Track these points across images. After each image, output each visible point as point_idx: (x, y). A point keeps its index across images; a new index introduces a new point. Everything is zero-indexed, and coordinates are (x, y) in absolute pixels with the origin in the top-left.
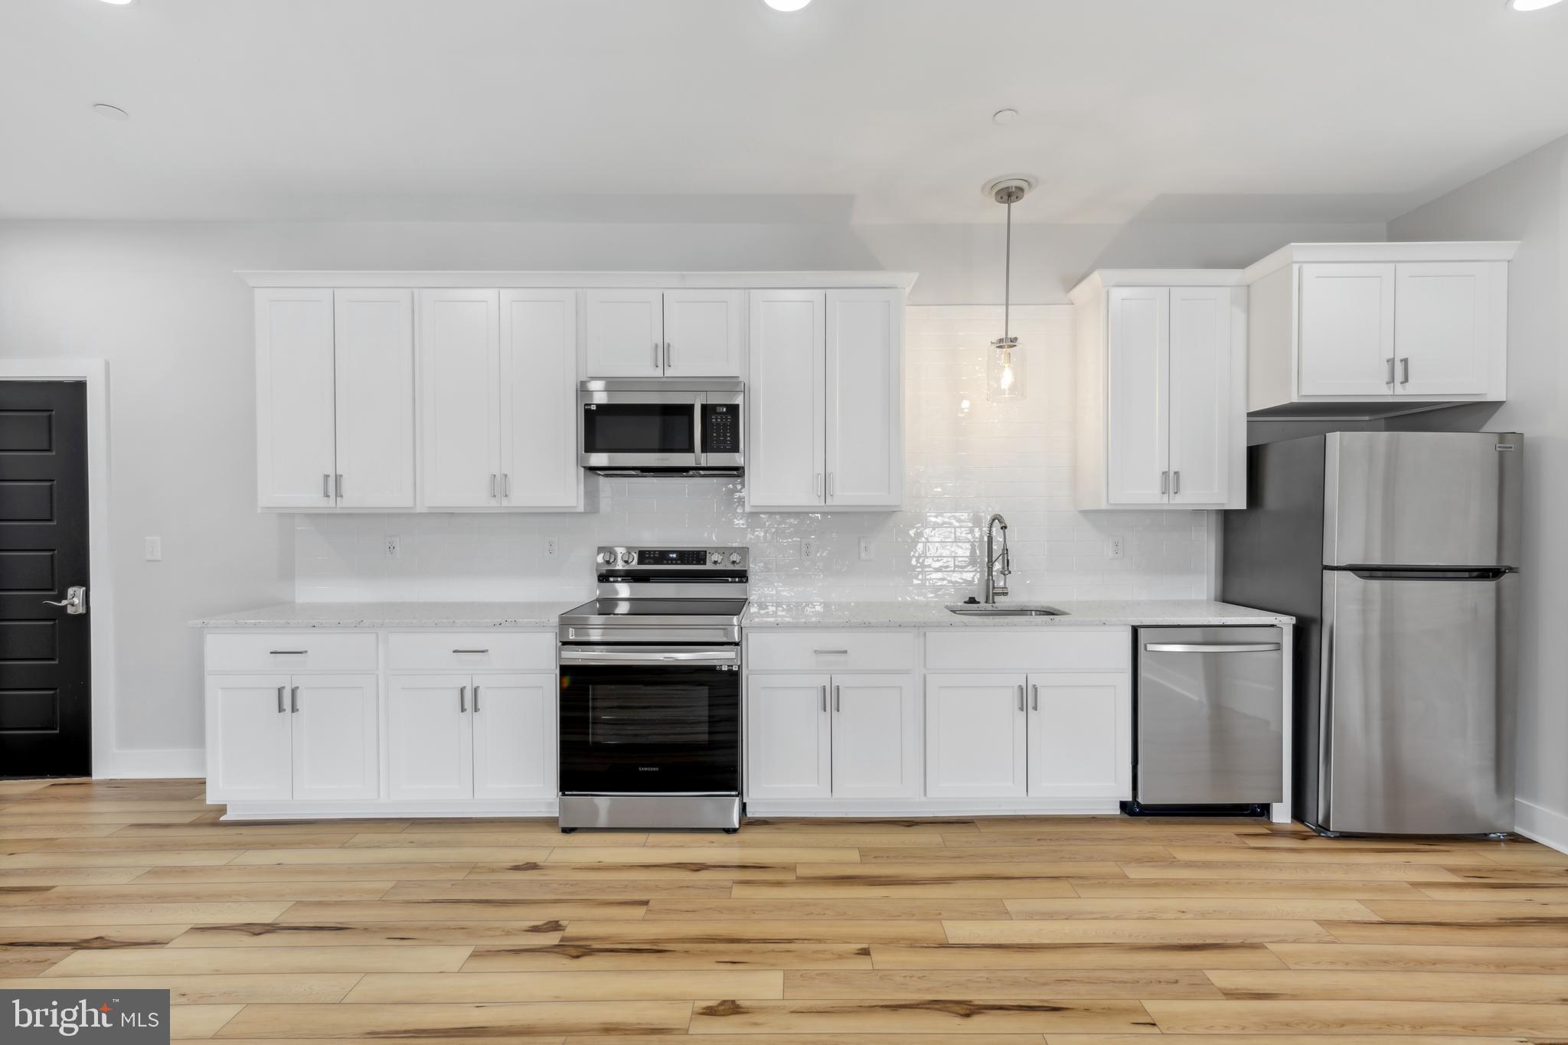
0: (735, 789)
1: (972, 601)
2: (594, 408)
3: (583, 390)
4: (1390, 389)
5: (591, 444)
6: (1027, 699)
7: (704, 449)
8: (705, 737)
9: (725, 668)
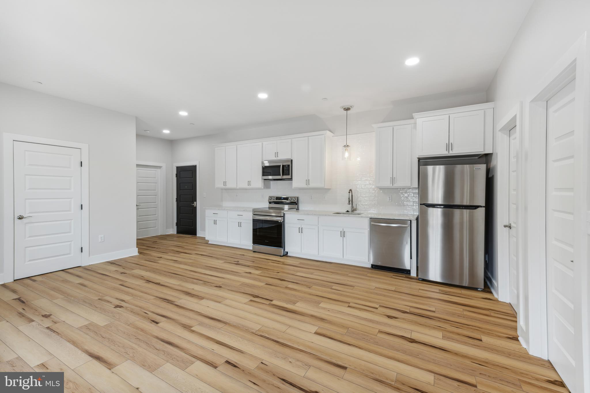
0: (281, 247)
1: (348, 211)
2: (264, 167)
3: (263, 163)
4: (447, 152)
5: (264, 174)
6: (343, 234)
7: (283, 175)
8: (276, 236)
9: (280, 222)
